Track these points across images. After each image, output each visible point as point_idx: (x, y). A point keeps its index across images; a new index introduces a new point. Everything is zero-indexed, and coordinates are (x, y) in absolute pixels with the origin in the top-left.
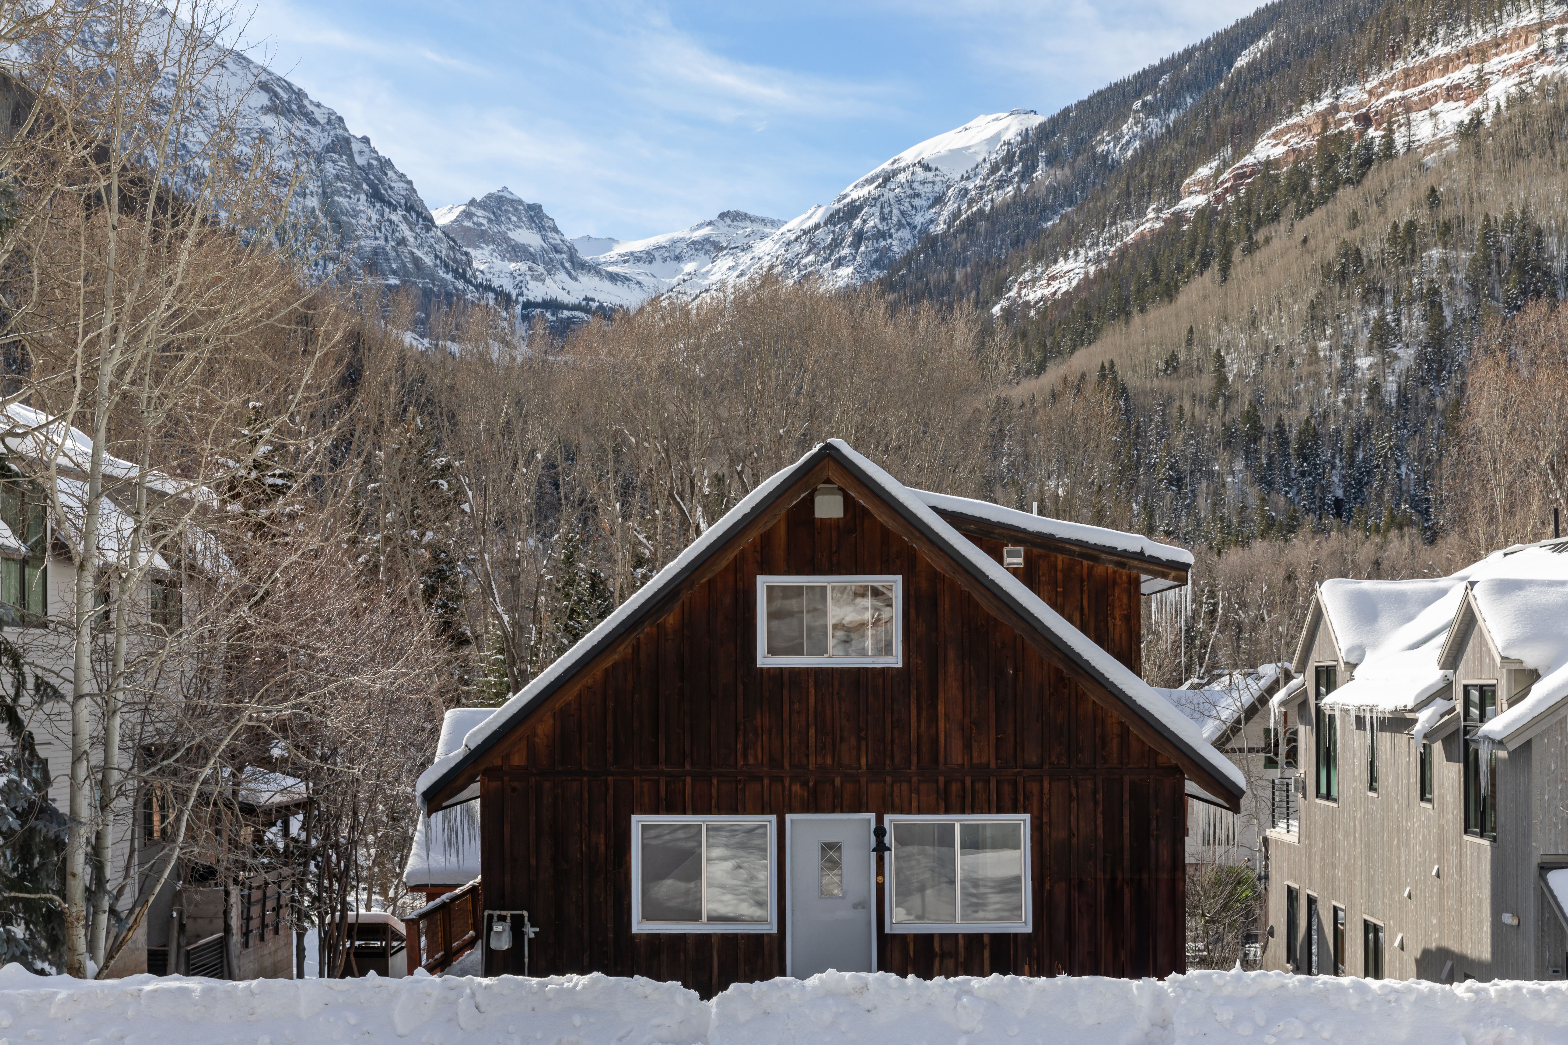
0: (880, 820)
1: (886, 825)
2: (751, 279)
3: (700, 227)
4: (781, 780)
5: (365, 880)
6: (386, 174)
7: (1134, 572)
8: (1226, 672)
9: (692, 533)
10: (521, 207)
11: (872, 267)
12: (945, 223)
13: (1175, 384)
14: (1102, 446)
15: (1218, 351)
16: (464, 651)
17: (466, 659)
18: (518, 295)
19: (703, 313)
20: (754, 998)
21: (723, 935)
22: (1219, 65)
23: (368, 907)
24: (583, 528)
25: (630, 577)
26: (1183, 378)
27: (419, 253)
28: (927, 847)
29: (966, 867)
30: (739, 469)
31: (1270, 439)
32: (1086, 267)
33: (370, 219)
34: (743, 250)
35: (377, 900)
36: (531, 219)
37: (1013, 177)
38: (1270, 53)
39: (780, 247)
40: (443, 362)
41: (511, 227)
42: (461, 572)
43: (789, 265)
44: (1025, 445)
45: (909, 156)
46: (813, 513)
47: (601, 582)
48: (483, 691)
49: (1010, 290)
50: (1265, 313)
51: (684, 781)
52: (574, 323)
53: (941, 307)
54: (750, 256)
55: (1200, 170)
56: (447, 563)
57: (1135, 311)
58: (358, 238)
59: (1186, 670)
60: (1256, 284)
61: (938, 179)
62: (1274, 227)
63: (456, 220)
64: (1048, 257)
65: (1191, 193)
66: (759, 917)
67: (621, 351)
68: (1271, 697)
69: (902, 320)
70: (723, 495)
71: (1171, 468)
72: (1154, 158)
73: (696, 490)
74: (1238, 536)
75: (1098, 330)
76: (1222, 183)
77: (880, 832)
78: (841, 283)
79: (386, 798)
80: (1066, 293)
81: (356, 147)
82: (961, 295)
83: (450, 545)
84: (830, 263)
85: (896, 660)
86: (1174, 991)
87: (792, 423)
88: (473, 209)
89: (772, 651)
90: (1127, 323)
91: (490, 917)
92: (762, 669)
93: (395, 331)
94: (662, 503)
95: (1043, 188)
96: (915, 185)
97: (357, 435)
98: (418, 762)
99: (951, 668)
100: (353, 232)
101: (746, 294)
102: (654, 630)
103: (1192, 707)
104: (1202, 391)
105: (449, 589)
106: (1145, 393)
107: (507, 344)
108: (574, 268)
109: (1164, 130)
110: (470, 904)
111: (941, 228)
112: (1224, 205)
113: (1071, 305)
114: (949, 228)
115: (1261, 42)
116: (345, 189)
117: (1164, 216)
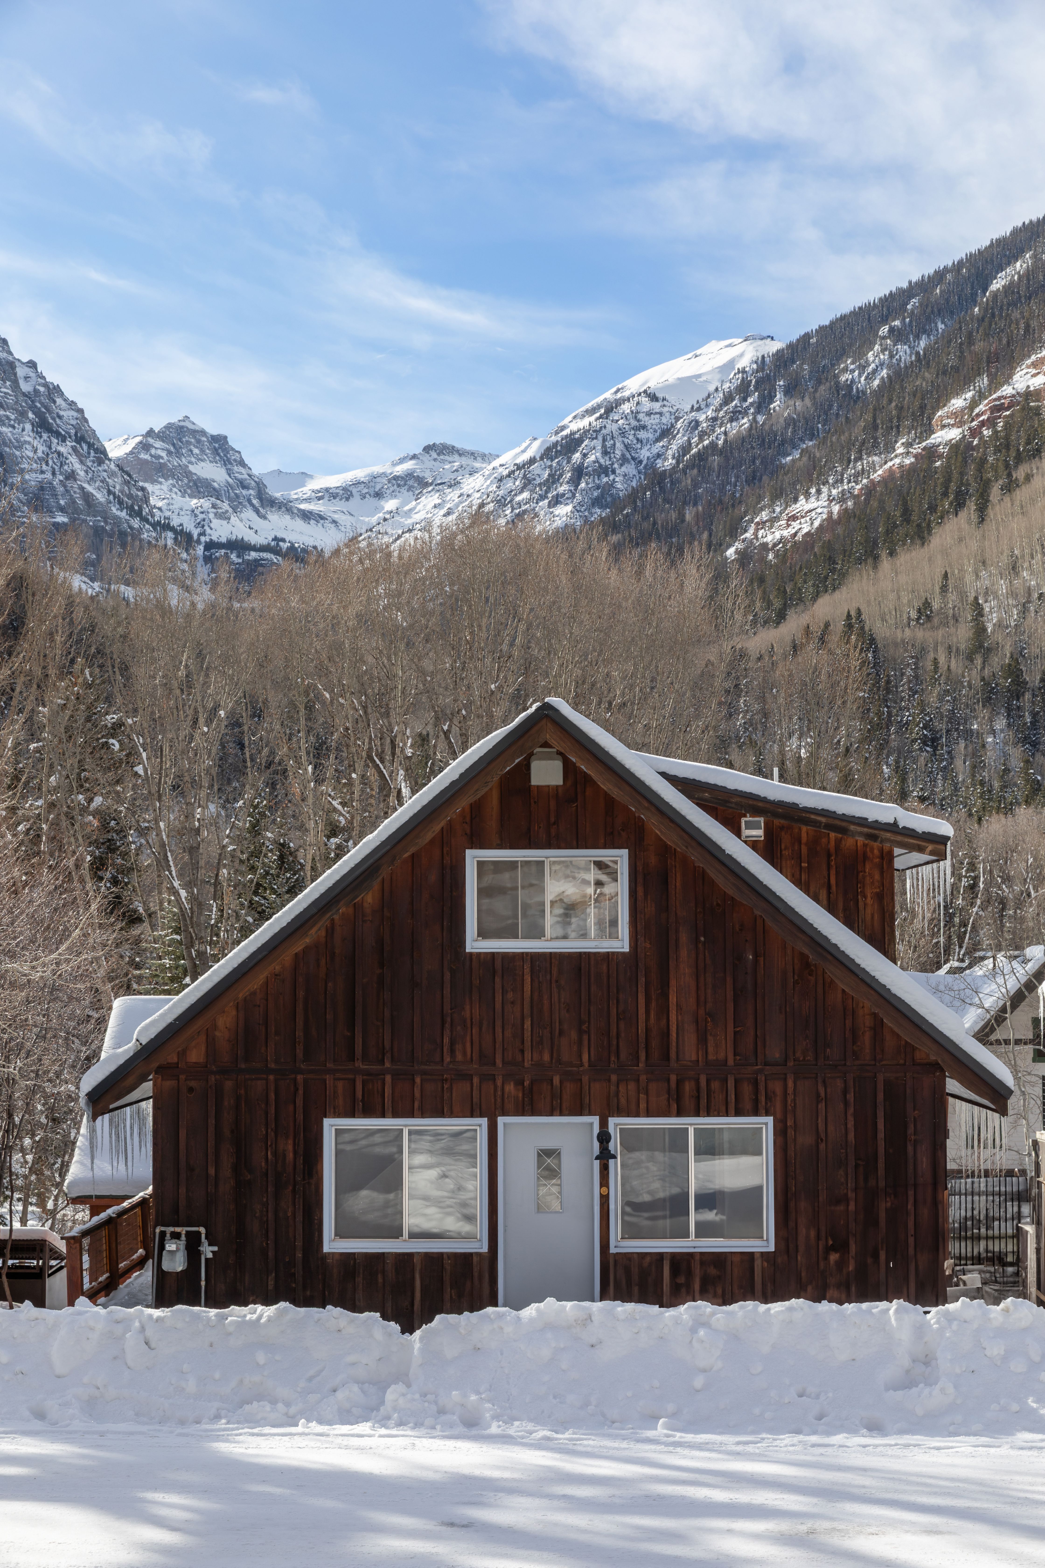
0: (604, 1124)
1: (611, 1129)
2: (459, 518)
3: (402, 460)
4: (493, 1078)
5: (20, 1189)
6: (55, 402)
7: (887, 845)
8: (989, 954)
9: (393, 800)
10: (204, 439)
11: (593, 505)
12: (673, 458)
13: (928, 634)
14: (849, 704)
15: (976, 598)
16: (136, 931)
17: (138, 941)
18: (200, 535)
19: (406, 555)
20: (463, 1331)
21: (426, 1254)
22: (972, 288)
23: (24, 1221)
24: (271, 793)
25: (323, 849)
26: (938, 628)
27: (89, 488)
28: (657, 1153)
29: (701, 1176)
30: (445, 728)
31: (1034, 696)
32: (829, 506)
33: (35, 451)
34: (450, 486)
35: (33, 1212)
36: (215, 451)
37: (748, 408)
38: (1028, 275)
39: (492, 483)
40: (115, 609)
41: (193, 460)
42: (134, 842)
43: (501, 503)
44: (762, 699)
45: (633, 385)
46: (530, 781)
47: (291, 854)
48: (157, 976)
49: (746, 531)
50: (1027, 557)
51: (384, 1080)
52: (262, 565)
53: (670, 550)
54: (458, 493)
55: (953, 401)
56: (118, 832)
57: (884, 554)
58: (22, 471)
59: (945, 951)
60: (1017, 525)
61: (666, 409)
62: (1035, 463)
63: (131, 453)
64: (787, 495)
65: (943, 427)
66: (467, 1233)
67: (314, 598)
68: (1040, 983)
69: (628, 567)
70: (428, 757)
71: (925, 727)
72: (903, 388)
73: (398, 751)
74: (1000, 802)
75: (843, 575)
76: (978, 415)
77: (604, 1138)
78: (559, 523)
79: (46, 1097)
80: (808, 534)
81: (21, 372)
82: (692, 537)
83: (121, 812)
84: (546, 501)
85: (621, 943)
86: (938, 1322)
87: (505, 677)
88: (151, 440)
89: (483, 933)
90: (875, 567)
91: (163, 1234)
92: (471, 954)
93: (62, 574)
94: (360, 766)
95: (782, 420)
96: (641, 416)
97: (18, 690)
98: (83, 1056)
99: (684, 953)
100: (17, 465)
101: (454, 535)
102: (351, 910)
103: (952, 994)
104: (958, 642)
105: (119, 861)
106: (896, 645)
107: (187, 589)
108: (262, 506)
109: (913, 358)
110: (139, 1219)
111: (670, 463)
112: (980, 439)
113: (813, 547)
114: (678, 463)
115: (1018, 264)
116: (8, 418)
117: (915, 451)
